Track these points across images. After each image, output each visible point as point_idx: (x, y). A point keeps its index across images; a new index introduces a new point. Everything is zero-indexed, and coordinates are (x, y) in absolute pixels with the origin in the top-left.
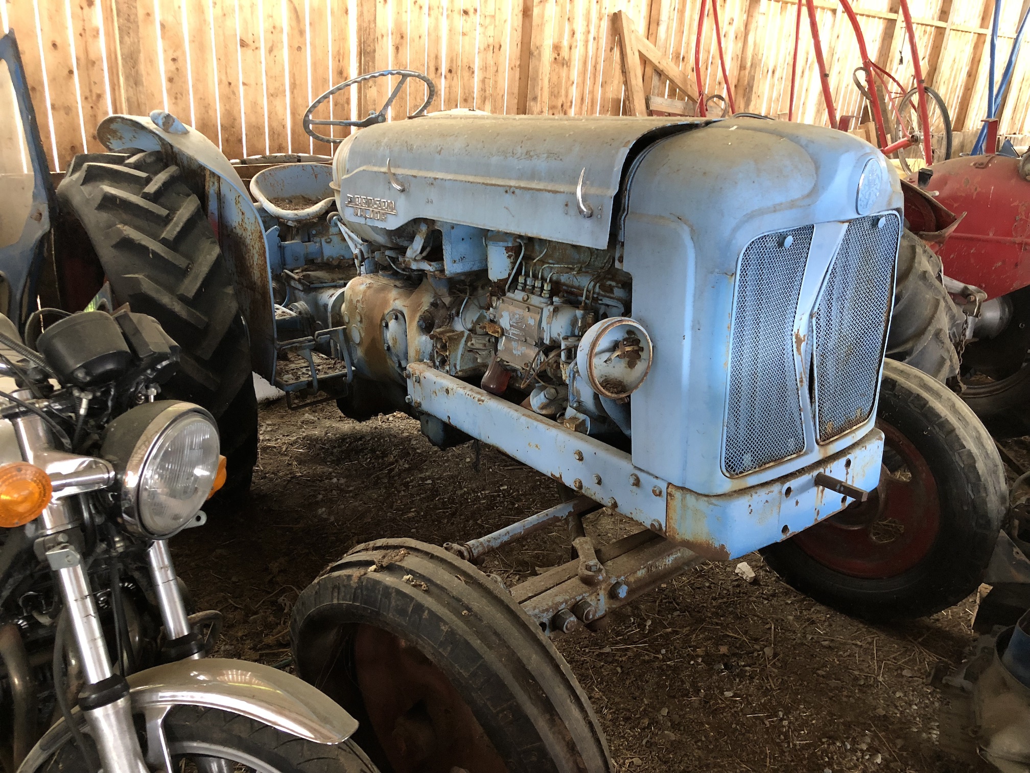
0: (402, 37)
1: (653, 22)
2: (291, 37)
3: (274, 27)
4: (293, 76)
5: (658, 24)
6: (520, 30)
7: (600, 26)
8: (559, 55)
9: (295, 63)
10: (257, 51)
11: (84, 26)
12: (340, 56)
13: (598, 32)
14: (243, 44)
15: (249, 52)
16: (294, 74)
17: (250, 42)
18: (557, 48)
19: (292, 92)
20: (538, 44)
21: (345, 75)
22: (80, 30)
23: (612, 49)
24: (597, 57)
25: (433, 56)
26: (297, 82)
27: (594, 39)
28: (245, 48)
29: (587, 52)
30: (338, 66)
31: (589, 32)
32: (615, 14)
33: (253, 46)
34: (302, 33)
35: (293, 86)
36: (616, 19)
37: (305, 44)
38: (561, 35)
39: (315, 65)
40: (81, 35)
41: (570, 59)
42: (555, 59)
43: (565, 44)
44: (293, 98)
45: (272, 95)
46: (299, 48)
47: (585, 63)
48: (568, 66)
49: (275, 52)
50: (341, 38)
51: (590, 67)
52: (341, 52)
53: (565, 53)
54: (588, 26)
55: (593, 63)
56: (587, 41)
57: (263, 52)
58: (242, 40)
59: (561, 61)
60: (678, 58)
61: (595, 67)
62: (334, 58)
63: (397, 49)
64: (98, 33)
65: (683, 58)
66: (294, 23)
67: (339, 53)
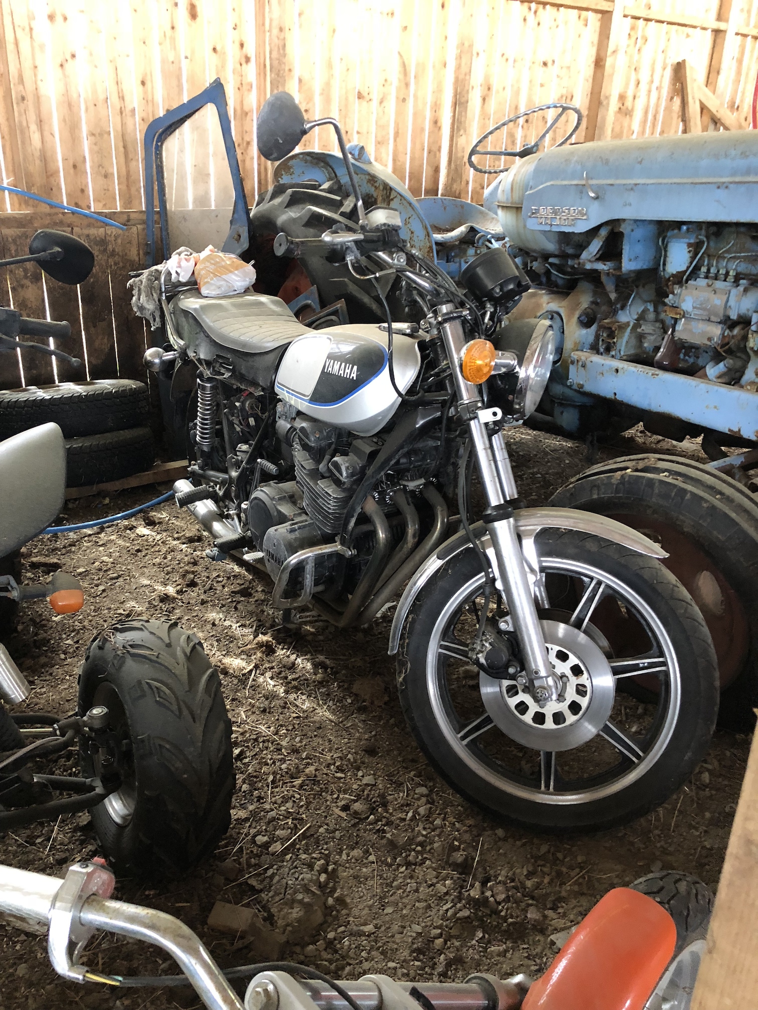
0: (489, 89)
1: (713, 71)
2: (398, 90)
3: (386, 80)
4: (397, 125)
5: (718, 73)
6: (591, 80)
7: (662, 76)
8: (623, 105)
9: (400, 113)
10: (370, 102)
11: (241, 80)
12: (436, 107)
13: (661, 82)
14: (360, 96)
15: (364, 103)
16: (398, 125)
17: (365, 94)
18: (622, 98)
19: (395, 141)
20: (607, 94)
21: (439, 124)
22: (238, 85)
23: (672, 98)
24: (657, 106)
25: (514, 107)
26: (400, 131)
27: (657, 88)
28: (361, 100)
29: (648, 101)
30: (435, 117)
31: (652, 82)
32: (679, 64)
33: (368, 98)
34: (407, 85)
35: (397, 134)
36: (679, 69)
37: (409, 96)
38: (627, 85)
39: (415, 114)
40: (239, 89)
41: (632, 110)
42: (620, 108)
43: (630, 95)
44: (396, 146)
45: (379, 143)
46: (404, 100)
47: (646, 112)
48: (631, 116)
49: (384, 104)
50: (438, 90)
51: (650, 117)
52: (438, 103)
53: (629, 103)
54: (652, 76)
55: (654, 112)
56: (650, 91)
57: (375, 103)
58: (359, 92)
59: (625, 112)
60: (734, 107)
61: (655, 117)
62: (432, 108)
63: (484, 100)
64: (251, 87)
65: (738, 107)
66: (402, 77)
67: (436, 104)
